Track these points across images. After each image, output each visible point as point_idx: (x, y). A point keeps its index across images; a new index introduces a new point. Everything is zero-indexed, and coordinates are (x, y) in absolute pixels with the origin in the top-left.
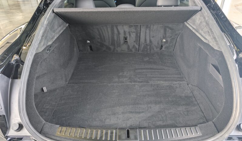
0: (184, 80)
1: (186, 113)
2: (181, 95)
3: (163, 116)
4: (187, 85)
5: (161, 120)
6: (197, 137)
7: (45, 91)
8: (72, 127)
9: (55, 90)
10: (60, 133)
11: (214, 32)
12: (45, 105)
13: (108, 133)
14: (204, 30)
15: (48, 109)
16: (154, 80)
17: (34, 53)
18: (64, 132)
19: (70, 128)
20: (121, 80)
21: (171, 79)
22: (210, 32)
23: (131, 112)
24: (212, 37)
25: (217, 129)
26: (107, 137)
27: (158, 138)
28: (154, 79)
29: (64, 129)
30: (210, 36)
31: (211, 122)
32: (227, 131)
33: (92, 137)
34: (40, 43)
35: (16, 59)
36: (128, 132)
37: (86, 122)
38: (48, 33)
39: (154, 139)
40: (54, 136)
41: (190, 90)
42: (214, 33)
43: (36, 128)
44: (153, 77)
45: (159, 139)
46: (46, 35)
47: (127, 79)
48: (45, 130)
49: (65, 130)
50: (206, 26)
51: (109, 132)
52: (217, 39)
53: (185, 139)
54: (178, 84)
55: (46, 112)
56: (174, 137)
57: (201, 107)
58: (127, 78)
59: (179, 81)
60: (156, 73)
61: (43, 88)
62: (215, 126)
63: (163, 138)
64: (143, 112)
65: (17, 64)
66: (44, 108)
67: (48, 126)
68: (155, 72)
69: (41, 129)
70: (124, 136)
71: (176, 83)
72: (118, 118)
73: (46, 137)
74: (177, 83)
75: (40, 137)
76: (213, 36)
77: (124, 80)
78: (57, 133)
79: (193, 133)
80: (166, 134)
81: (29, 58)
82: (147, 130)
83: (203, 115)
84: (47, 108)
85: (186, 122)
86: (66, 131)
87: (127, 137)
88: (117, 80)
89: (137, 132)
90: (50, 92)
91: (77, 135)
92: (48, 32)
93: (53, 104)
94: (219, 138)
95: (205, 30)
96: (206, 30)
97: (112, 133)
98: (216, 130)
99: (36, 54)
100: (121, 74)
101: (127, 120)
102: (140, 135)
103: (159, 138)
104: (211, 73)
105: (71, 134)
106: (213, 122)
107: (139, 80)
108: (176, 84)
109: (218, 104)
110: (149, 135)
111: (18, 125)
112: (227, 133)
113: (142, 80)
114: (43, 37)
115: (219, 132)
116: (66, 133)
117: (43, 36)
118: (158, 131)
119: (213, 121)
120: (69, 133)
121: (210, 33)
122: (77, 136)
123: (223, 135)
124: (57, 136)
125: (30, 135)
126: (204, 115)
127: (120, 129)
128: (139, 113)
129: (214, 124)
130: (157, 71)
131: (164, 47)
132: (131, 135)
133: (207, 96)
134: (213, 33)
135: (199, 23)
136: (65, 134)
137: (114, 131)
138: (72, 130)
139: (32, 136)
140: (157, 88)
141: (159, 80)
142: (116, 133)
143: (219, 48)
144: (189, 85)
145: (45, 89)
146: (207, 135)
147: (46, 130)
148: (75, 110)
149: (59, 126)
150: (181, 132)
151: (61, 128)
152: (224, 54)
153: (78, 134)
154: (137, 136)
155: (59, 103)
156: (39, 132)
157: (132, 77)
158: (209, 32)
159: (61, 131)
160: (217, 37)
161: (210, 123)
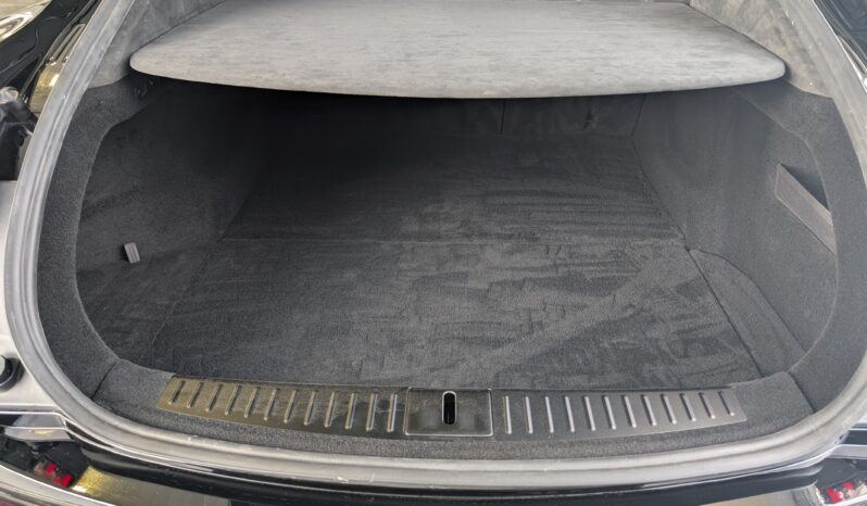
0: (672, 235)
1: (679, 348)
2: (661, 286)
3: (589, 356)
4: (683, 250)
5: (579, 372)
6: (730, 426)
7: (131, 261)
8: (224, 381)
9: (172, 257)
10: (174, 401)
11: (798, 27)
12: (127, 307)
13: (368, 404)
14: (758, 27)
15: (138, 320)
16: (557, 231)
17: (84, 86)
18: (191, 398)
19: (217, 383)
20: (430, 227)
21: (623, 228)
22: (782, 29)
23: (464, 339)
24: (790, 47)
25: (809, 400)
26: (365, 420)
27: (569, 428)
28: (555, 228)
29: (192, 385)
30: (784, 44)
31: (784, 374)
32: (851, 403)
33: (303, 420)
34: (109, 51)
35: (9, 104)
36: (450, 400)
37: (286, 370)
38: (146, 21)
39: (552, 430)
40: (148, 410)
41: (696, 269)
42: (801, 33)
43: (77, 381)
44: (552, 222)
45: (573, 430)
46: (136, 23)
47: (451, 226)
48: (113, 389)
49: (194, 392)
50: (767, 11)
51: (373, 399)
52: (813, 54)
53: (681, 432)
54: (652, 246)
55: (128, 332)
56: (634, 425)
57: (738, 330)
58: (454, 222)
59: (655, 237)
60: (566, 209)
61: (127, 247)
62: (800, 387)
63: (590, 427)
64: (509, 340)
65: (12, 124)
66: (123, 319)
67: (126, 375)
68: (561, 204)
69: (96, 384)
70: (433, 414)
71: (640, 243)
72: (411, 358)
73: (115, 412)
74: (645, 242)
75: (89, 412)
76: (794, 43)
77: (443, 228)
78: (162, 399)
79: (711, 412)
80: (604, 415)
81: (58, 103)
82: (527, 399)
83: (747, 356)
84: (136, 316)
85: (679, 380)
86: (198, 394)
87: (446, 422)
88: (414, 227)
89: (486, 403)
90: (151, 262)
91: (240, 409)
92: (144, 15)
93: (161, 306)
94: (817, 430)
95: (762, 25)
96: (768, 25)
97: (384, 404)
98: (805, 402)
99: (89, 90)
100: (429, 209)
101: (449, 367)
102: (499, 413)
103: (576, 427)
104: (778, 202)
105: (216, 406)
106: (790, 373)
107: (500, 231)
108: (641, 247)
109: (807, 314)
110: (532, 416)
111: (3, 361)
112: (848, 410)
113: (511, 229)
114: (125, 33)
115: (815, 410)
116: (197, 402)
117: (122, 28)
118: (571, 401)
119: (792, 369)
120: (211, 400)
121: (784, 35)
122: (241, 413)
123: (834, 418)
124: (158, 412)
125: (52, 404)
126: (752, 357)
127: (418, 391)
128: (497, 343)
129: (797, 382)
130: (570, 200)
131: (596, 118)
132: (463, 416)
133: (761, 291)
134: (796, 34)
135: (738, 6)
136: (192, 404)
137: (394, 399)
138: (223, 391)
139: (59, 409)
140: (569, 261)
141: (576, 232)
142: (401, 406)
143: (821, 85)
144: (692, 252)
145: (132, 251)
146: (767, 420)
147: (116, 387)
148: (246, 327)
149: (172, 374)
150: (662, 406)
151: (178, 381)
152: (839, 107)
153: (248, 407)
154: (487, 417)
155: (186, 300)
156: (86, 394)
157: (474, 219)
158: (777, 31)
159: (178, 394)
160: (810, 47)
161: (781, 377)
